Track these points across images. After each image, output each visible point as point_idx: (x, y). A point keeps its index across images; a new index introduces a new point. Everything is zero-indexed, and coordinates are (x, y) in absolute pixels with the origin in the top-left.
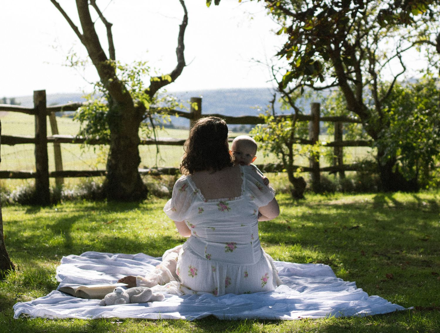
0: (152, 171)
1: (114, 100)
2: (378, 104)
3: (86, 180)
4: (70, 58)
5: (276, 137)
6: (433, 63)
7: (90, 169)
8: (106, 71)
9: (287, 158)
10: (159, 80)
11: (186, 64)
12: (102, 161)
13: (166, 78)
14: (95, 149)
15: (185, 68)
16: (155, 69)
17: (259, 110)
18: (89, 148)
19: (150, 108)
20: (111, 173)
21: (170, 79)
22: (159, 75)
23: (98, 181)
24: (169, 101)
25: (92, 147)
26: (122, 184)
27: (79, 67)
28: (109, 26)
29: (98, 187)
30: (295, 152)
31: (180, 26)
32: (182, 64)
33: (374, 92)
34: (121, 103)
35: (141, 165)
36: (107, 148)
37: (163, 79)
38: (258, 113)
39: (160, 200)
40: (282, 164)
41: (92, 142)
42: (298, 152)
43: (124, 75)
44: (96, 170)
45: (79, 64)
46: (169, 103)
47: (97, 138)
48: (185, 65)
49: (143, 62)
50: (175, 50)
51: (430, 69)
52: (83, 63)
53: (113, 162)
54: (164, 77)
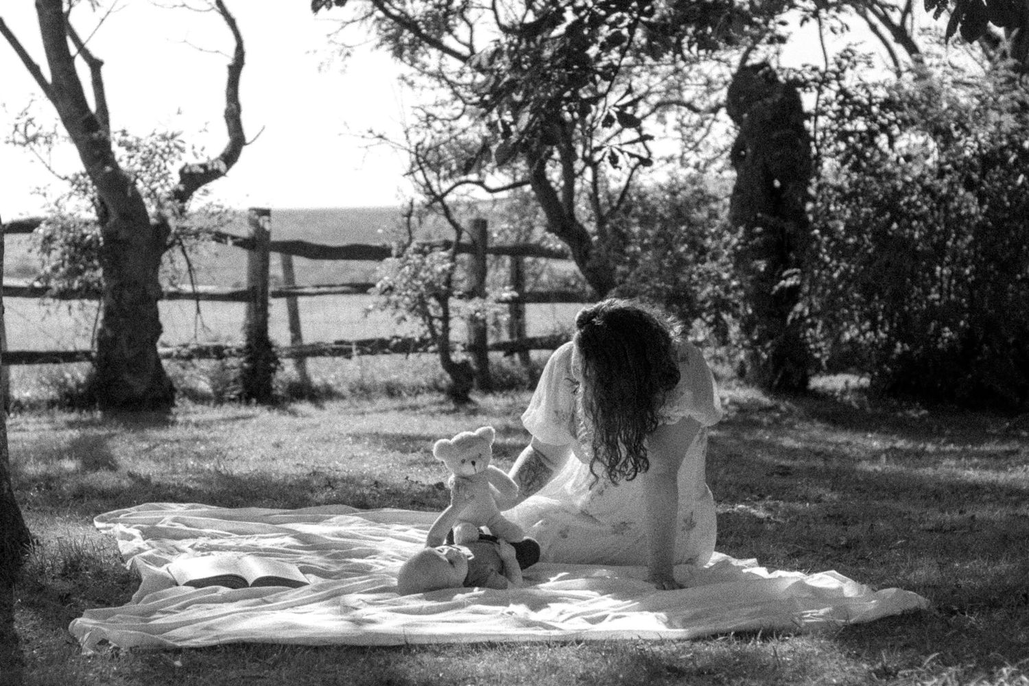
0: (179, 352)
1: (112, 210)
2: (601, 221)
3: (54, 368)
4: (21, 128)
5: (420, 283)
6: (690, 145)
7: (61, 349)
8: (97, 152)
9: (438, 324)
10: (202, 171)
11: (247, 141)
12: (83, 332)
13: (216, 167)
14: (70, 308)
15: (245, 149)
16: (193, 147)
17: (380, 231)
18: (58, 307)
19: (177, 228)
20: (103, 354)
21: (222, 167)
22: (203, 160)
23: (78, 373)
24: (213, 214)
25: (64, 305)
26: (127, 377)
27: (41, 147)
28: (96, 65)
29: (79, 385)
30: (452, 314)
31: (230, 67)
32: (238, 141)
33: (594, 198)
34: (124, 216)
35: (162, 338)
36: (93, 305)
37: (210, 168)
38: (378, 238)
39: (199, 408)
40: (429, 335)
41: (64, 295)
42: (459, 312)
43: (133, 161)
44: (71, 349)
45: (41, 140)
46: (215, 218)
47: (76, 285)
48: (245, 144)
49: (169, 135)
50: (222, 113)
51: (687, 156)
52: (49, 139)
53: (109, 333)
54: (213, 165)
